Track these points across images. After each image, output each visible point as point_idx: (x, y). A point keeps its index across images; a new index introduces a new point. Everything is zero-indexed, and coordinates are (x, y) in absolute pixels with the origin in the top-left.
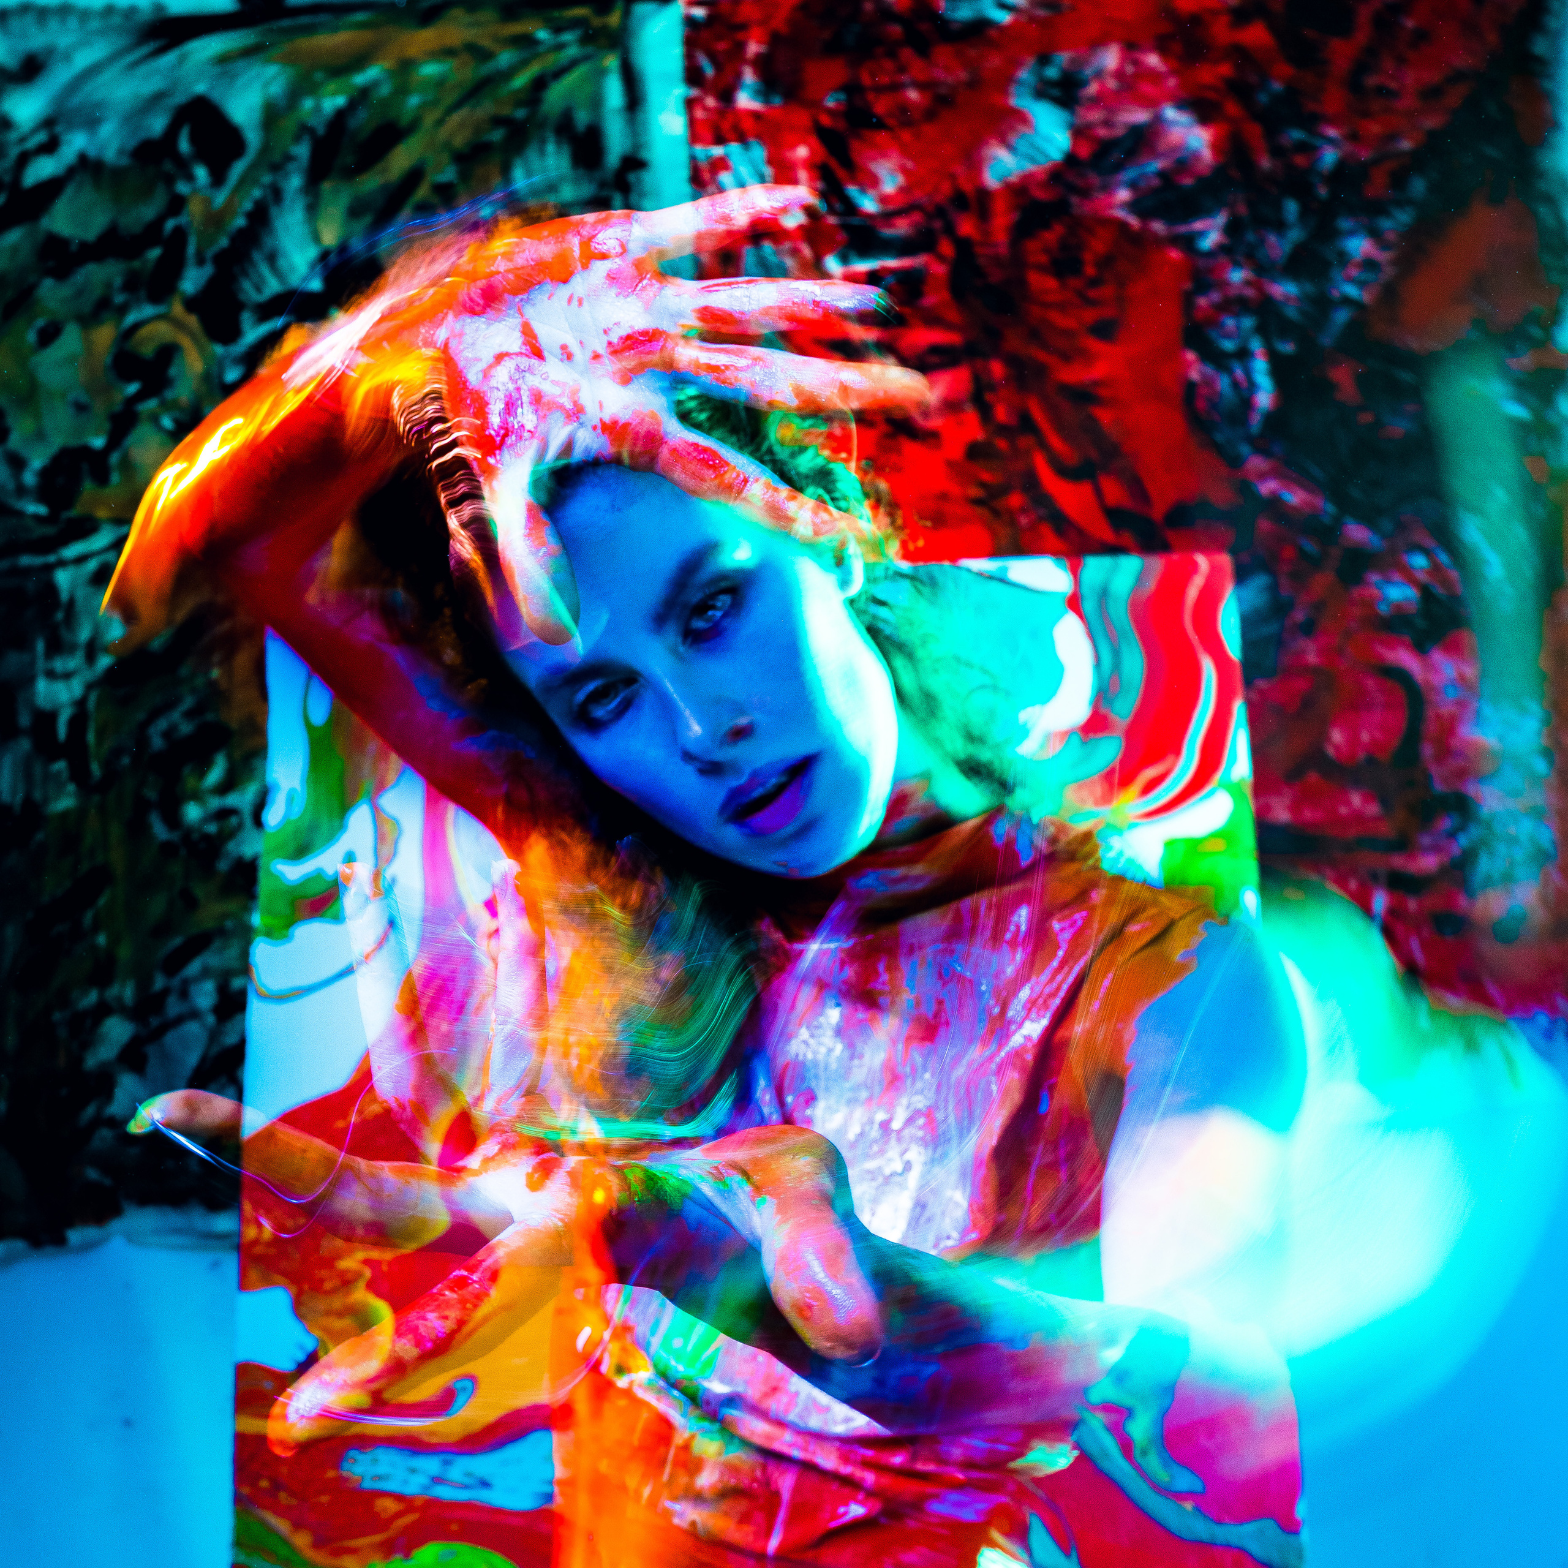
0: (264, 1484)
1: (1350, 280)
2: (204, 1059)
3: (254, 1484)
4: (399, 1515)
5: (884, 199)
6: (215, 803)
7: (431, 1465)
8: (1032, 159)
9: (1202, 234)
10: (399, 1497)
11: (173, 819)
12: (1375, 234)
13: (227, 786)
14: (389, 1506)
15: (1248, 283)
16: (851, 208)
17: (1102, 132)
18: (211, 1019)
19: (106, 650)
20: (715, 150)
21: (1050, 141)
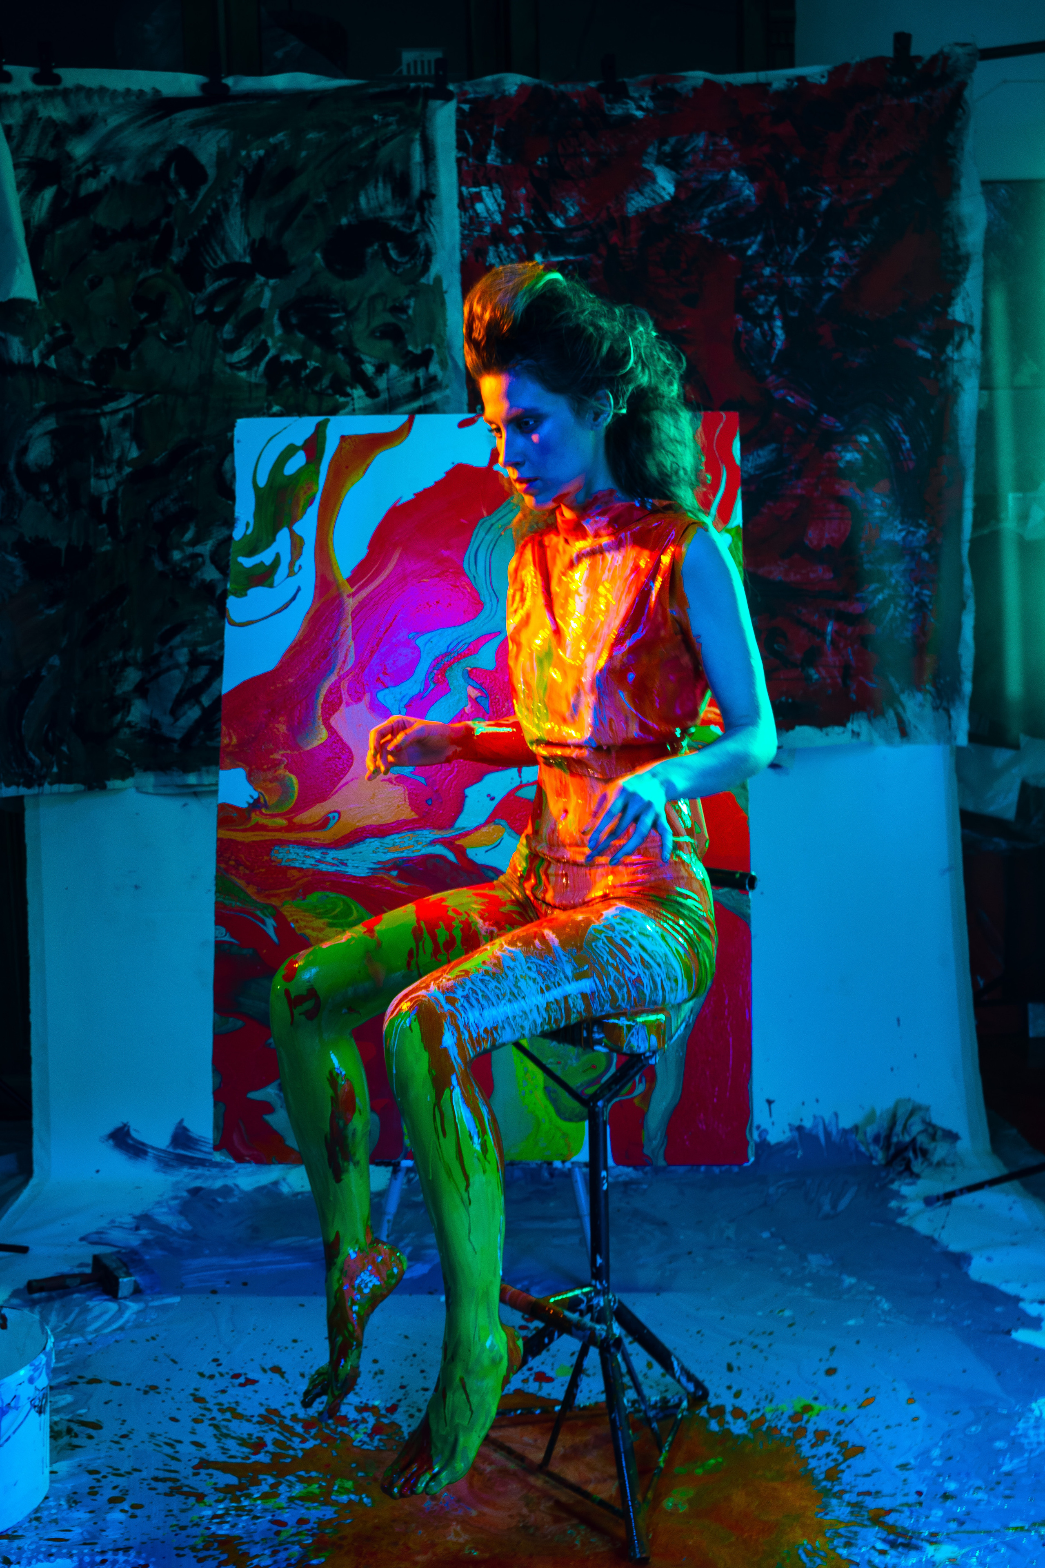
0: (232, 863)
1: (831, 275)
2: (181, 690)
3: (227, 863)
4: (298, 879)
5: (567, 221)
6: (189, 550)
7: (317, 854)
8: (653, 199)
9: (749, 246)
10: (300, 870)
11: (165, 558)
12: (848, 249)
13: (194, 542)
14: (296, 874)
15: (772, 275)
16: (550, 225)
17: (694, 185)
18: (186, 669)
19: (129, 464)
20: (473, 190)
21: (664, 189)
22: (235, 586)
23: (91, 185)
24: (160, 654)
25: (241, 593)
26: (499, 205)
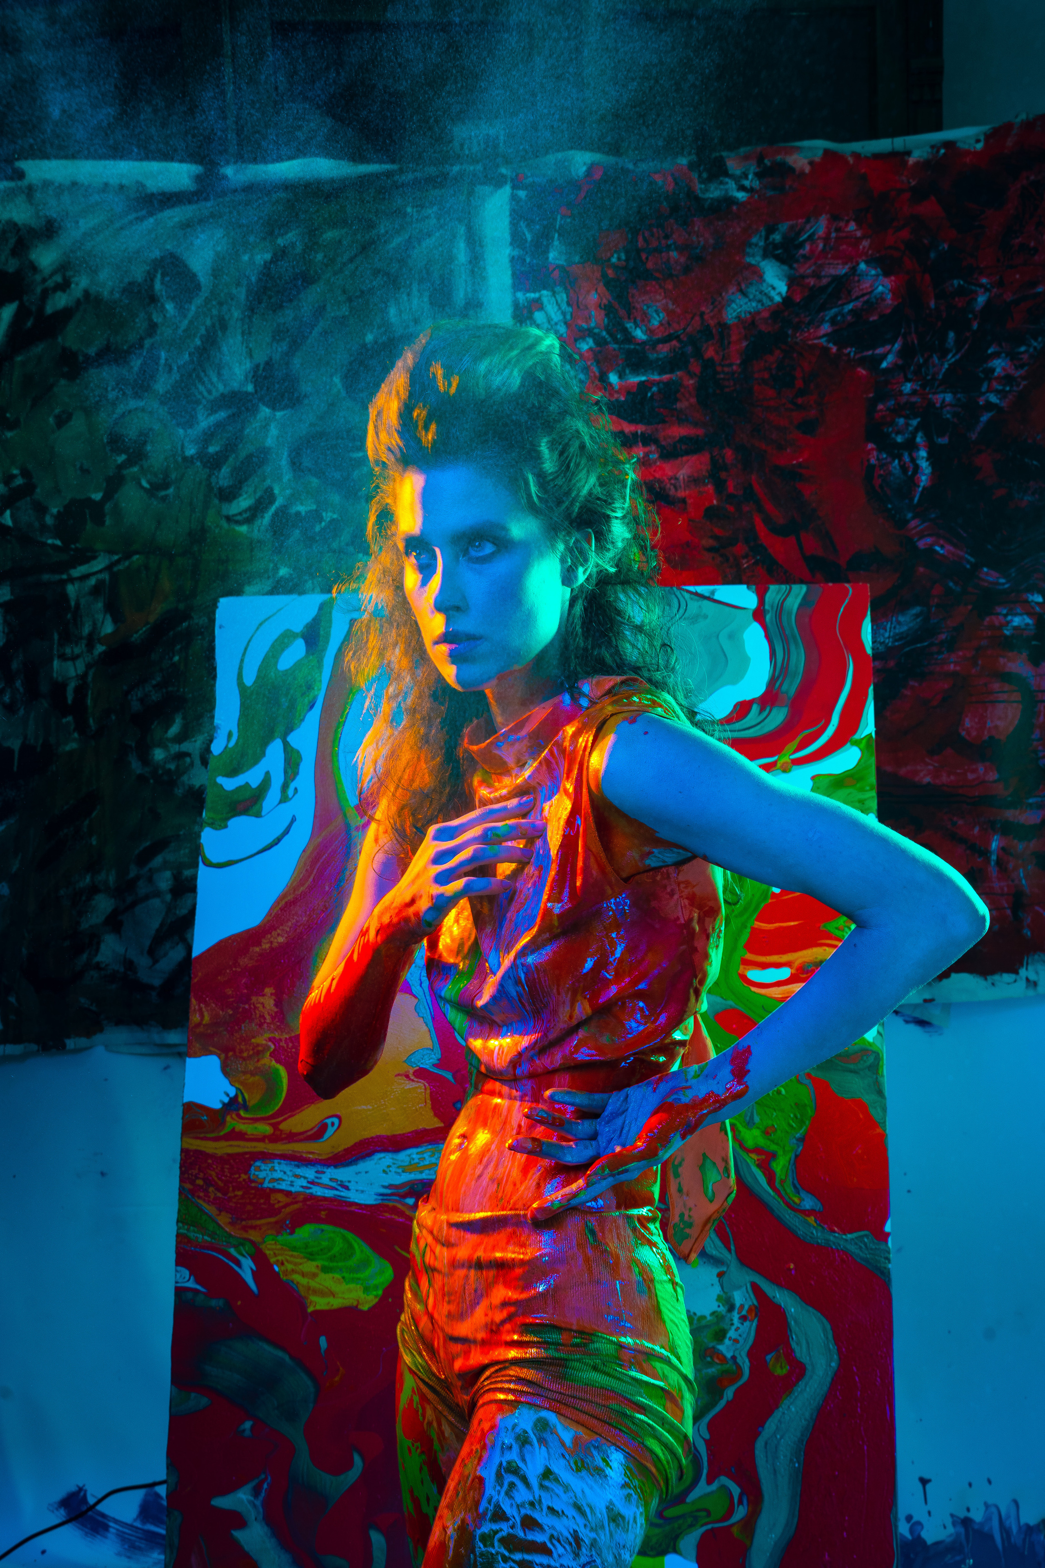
1: (990, 390)
2: (162, 925)
4: (286, 1205)
5: (650, 331)
6: (175, 748)
7: (310, 1173)
8: (760, 301)
9: (884, 357)
10: (288, 1194)
11: (145, 758)
12: (1013, 357)
13: (183, 737)
14: (281, 1197)
15: (914, 392)
16: (629, 338)
17: (812, 282)
18: (168, 897)
19: (101, 641)
20: (532, 295)
21: (774, 288)
22: (211, 815)
23: (60, 301)
24: (138, 878)
25: (220, 824)
26: (564, 314)
